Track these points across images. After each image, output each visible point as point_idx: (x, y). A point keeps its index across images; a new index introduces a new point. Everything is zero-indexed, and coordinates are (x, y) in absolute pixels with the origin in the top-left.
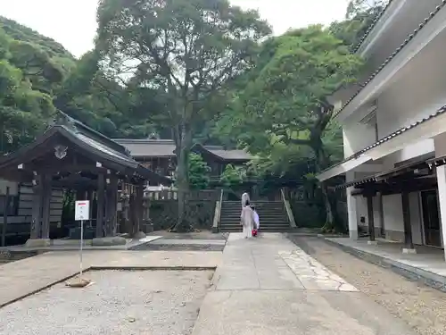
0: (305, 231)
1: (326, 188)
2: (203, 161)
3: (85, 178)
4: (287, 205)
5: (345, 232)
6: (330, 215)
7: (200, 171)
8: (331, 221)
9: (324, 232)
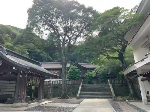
0: (120, 98)
1: (128, 78)
2: (78, 69)
3: (13, 75)
4: (111, 86)
5: (140, 99)
6: (131, 91)
7: (77, 73)
8: (132, 93)
9: (129, 99)
